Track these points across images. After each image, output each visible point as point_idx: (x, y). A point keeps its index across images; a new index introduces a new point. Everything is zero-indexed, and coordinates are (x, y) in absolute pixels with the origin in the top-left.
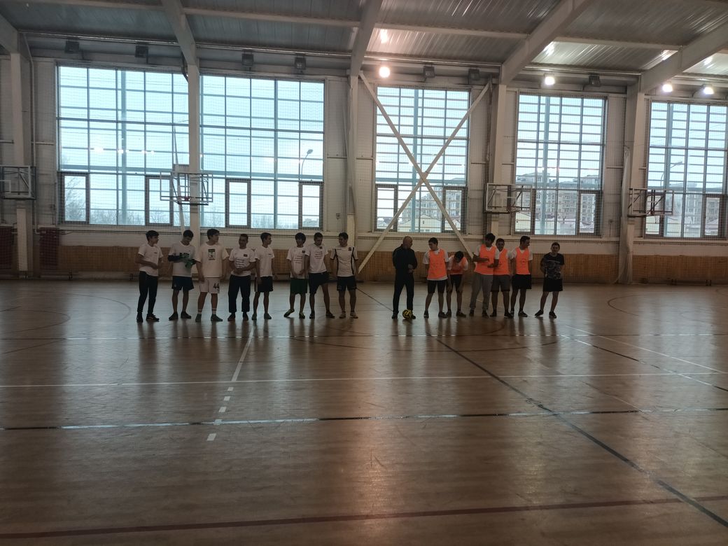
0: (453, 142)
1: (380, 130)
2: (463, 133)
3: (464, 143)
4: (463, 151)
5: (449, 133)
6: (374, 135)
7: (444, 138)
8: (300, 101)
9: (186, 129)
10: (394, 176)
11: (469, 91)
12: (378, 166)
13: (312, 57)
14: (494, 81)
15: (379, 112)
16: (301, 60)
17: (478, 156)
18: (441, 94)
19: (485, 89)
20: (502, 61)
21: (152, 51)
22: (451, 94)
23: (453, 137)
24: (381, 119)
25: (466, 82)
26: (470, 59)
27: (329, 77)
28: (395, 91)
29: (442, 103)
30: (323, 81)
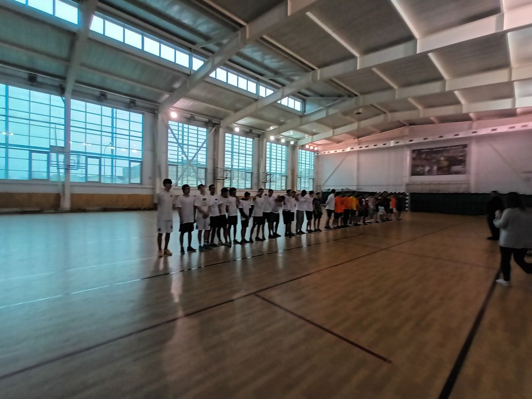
0: (202, 149)
1: (170, 139)
2: (205, 145)
3: (205, 149)
4: (205, 153)
5: (200, 145)
6: (167, 142)
7: (197, 146)
8: (129, 121)
9: (63, 127)
10: (176, 161)
11: (207, 128)
12: (169, 156)
13: (139, 102)
14: (217, 126)
15: (169, 131)
16: (133, 102)
17: (211, 156)
18: (196, 128)
19: (214, 129)
20: (221, 119)
21: (39, 80)
22: (200, 129)
23: (202, 147)
24: (170, 135)
25: (206, 124)
26: (209, 116)
27: (146, 113)
28: (176, 124)
29: (196, 132)
30: (142, 114)
